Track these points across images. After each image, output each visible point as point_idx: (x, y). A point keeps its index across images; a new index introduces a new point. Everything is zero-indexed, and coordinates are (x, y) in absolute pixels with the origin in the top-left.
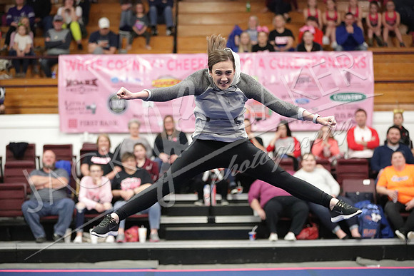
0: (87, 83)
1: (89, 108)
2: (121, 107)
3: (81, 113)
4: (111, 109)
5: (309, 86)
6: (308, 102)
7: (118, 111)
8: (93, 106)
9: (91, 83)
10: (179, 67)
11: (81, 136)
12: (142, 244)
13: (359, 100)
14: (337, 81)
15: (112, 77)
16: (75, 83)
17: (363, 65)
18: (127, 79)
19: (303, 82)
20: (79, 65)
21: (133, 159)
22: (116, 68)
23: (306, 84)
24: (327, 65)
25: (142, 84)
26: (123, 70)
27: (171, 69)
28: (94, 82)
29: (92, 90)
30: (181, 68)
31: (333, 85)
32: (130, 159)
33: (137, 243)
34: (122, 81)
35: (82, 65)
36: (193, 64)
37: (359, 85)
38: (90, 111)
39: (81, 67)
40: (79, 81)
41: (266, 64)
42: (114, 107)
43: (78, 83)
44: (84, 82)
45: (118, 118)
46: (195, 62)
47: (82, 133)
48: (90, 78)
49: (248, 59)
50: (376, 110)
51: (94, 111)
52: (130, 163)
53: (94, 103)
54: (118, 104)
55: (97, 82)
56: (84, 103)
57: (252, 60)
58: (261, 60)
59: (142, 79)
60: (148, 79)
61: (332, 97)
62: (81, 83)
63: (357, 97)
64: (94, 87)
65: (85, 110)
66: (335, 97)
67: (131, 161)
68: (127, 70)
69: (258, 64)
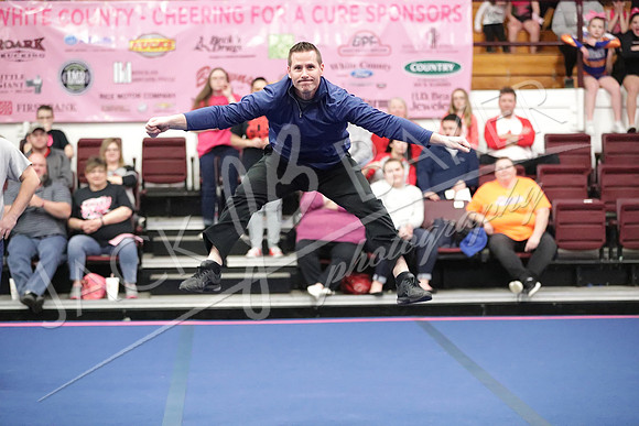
0: (28, 44)
1: (30, 84)
2: (82, 82)
3: (18, 91)
4: (65, 85)
5: (373, 50)
6: (371, 74)
7: (77, 89)
8: (37, 81)
9: (33, 44)
10: (171, 20)
11: (19, 127)
12: (113, 303)
13: (449, 72)
14: (416, 43)
15: (67, 36)
16: (9, 44)
17: (457, 17)
18: (90, 39)
19: (364, 43)
20: (15, 16)
21: (102, 169)
22: (73, 21)
23: (368, 46)
24: (401, 18)
25: (113, 46)
26: (84, 25)
27: (159, 24)
28: (38, 44)
29: (35, 56)
30: (174, 22)
31: (409, 49)
32: (97, 169)
33: (104, 301)
34: (81, 42)
35: (20, 16)
36: (193, 15)
37: (449, 49)
38: (32, 88)
39: (17, 20)
40: (15, 42)
41: (307, 15)
42: (70, 82)
43: (13, 46)
44: (23, 44)
45: (77, 99)
46: (194, 12)
47: (21, 123)
48: (32, 37)
49: (279, 7)
50: (474, 87)
51: (39, 90)
52: (97, 174)
53: (39, 77)
54: (76, 78)
55: (43, 43)
56: (22, 77)
57: (285, 9)
58: (299, 9)
59: (113, 38)
60: (122, 38)
61: (408, 68)
62: (19, 45)
63: (445, 67)
64: (38, 52)
65: (25, 87)
66: (412, 68)
67: (100, 171)
68: (91, 25)
69: (293, 15)
